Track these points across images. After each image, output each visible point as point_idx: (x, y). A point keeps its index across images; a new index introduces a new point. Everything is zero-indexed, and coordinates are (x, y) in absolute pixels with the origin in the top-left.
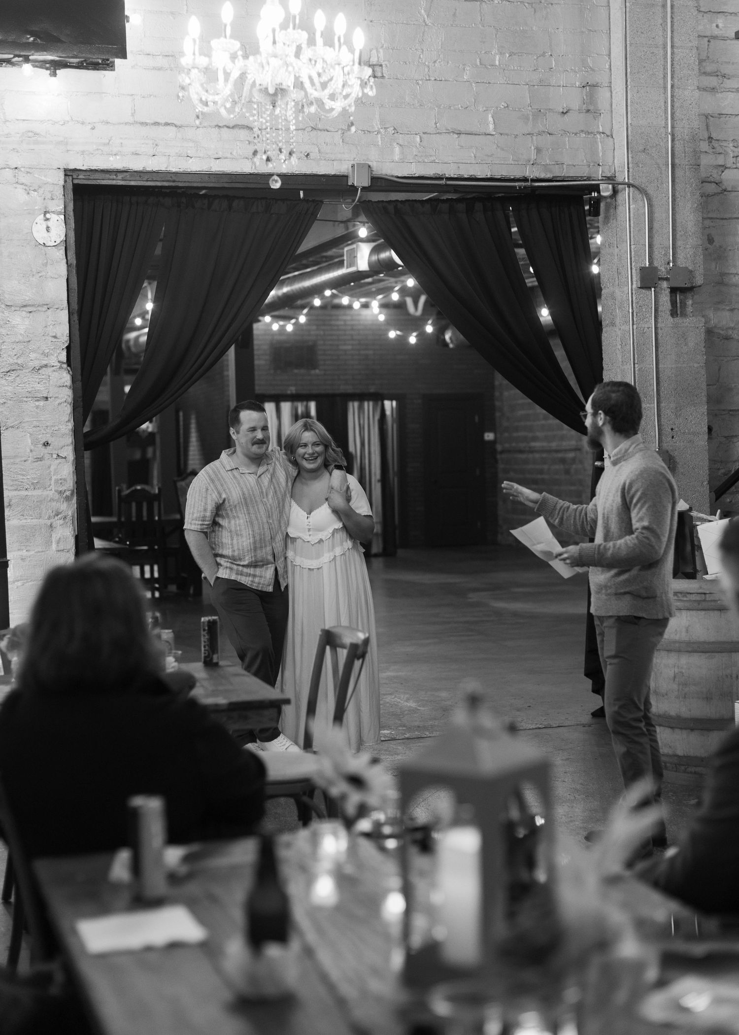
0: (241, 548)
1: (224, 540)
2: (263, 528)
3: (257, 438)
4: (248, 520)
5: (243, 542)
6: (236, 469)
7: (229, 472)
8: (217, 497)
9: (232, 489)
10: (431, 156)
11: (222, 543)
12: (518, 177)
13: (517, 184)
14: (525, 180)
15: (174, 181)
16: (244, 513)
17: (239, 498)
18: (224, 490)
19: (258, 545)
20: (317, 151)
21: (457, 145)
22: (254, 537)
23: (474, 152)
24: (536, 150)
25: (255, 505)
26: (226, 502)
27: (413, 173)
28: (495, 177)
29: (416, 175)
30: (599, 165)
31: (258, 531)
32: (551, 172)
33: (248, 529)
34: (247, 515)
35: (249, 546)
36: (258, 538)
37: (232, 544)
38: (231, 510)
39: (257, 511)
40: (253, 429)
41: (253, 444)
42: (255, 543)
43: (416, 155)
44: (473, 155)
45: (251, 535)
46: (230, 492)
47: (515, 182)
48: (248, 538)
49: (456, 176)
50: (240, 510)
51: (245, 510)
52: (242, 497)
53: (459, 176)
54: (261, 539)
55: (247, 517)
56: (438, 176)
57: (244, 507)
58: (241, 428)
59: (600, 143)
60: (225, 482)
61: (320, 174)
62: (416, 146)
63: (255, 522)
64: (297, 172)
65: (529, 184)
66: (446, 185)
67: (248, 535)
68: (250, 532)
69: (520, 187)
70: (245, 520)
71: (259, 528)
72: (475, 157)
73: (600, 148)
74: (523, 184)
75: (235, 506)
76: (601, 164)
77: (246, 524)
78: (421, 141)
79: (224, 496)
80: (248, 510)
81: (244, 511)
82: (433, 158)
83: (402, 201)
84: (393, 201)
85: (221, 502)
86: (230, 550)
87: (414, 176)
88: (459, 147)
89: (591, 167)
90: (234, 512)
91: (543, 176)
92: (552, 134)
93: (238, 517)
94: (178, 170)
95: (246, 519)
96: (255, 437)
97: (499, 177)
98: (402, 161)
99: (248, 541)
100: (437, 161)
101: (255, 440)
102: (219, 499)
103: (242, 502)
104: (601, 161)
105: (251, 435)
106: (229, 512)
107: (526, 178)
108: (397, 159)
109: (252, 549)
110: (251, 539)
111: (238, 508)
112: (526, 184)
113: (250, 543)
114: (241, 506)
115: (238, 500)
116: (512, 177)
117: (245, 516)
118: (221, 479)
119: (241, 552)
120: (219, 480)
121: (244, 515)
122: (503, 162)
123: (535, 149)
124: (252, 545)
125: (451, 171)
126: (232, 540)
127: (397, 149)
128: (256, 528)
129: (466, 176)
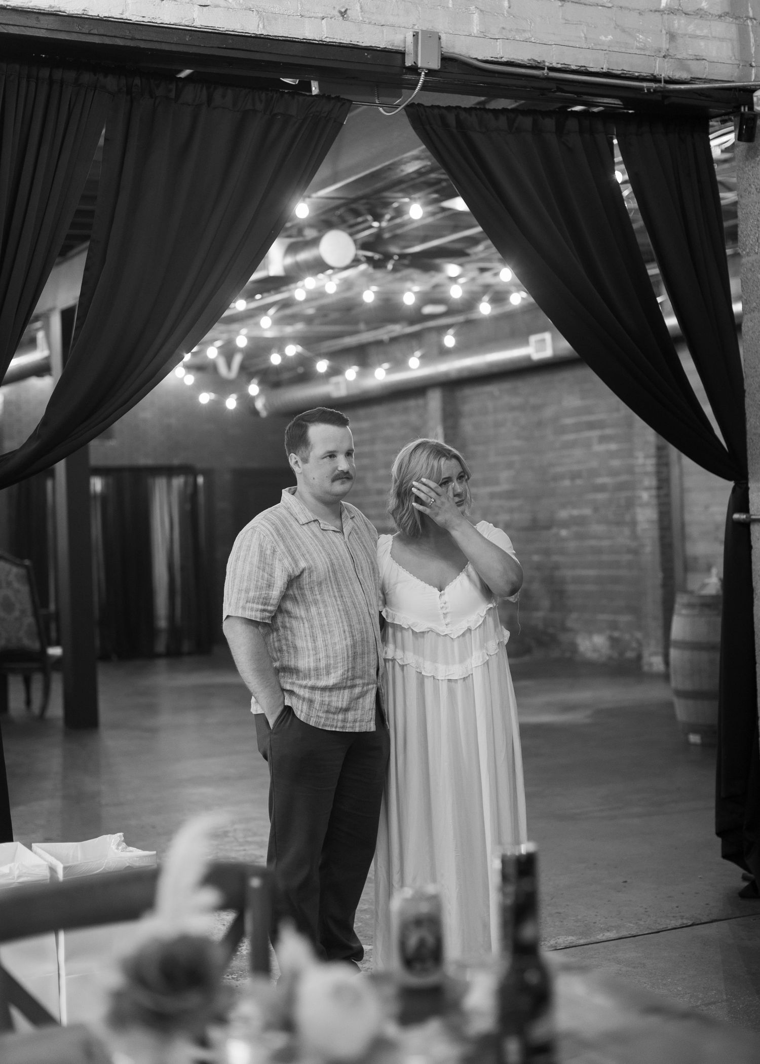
0: (332, 655)
1: (300, 643)
2: (365, 623)
3: (340, 469)
4: (341, 608)
5: (335, 644)
6: (314, 521)
7: (305, 527)
8: (291, 565)
9: (315, 555)
10: (524, 31)
11: (295, 648)
12: (645, 75)
13: (645, 84)
14: (655, 79)
15: (133, 39)
16: (335, 597)
17: (327, 570)
18: (303, 555)
19: (359, 650)
20: (358, 8)
21: (560, 17)
22: (353, 636)
23: (585, 31)
24: (668, 35)
25: (349, 583)
26: (306, 574)
27: (498, 56)
28: (614, 72)
29: (504, 60)
30: (751, 66)
31: (358, 626)
32: (688, 70)
33: (342, 622)
34: (338, 599)
35: (345, 651)
36: (358, 637)
37: (315, 648)
38: (311, 589)
39: (353, 593)
40: (332, 455)
41: (333, 480)
42: (354, 646)
43: (503, 28)
44: (583, 35)
45: (347, 633)
46: (313, 559)
47: (642, 82)
48: (343, 637)
49: (559, 66)
50: (329, 591)
51: (336, 590)
52: (330, 568)
53: (563, 66)
54: (363, 640)
55: (339, 603)
56: (534, 64)
57: (334, 586)
58: (311, 454)
59: (751, 33)
60: (303, 543)
61: (364, 45)
62: (503, 14)
63: (353, 612)
64: (328, 40)
65: (662, 85)
66: (548, 79)
67: (342, 632)
68: (346, 628)
69: (649, 90)
70: (336, 607)
71: (359, 623)
72: (586, 38)
73: (752, 40)
74: (653, 85)
75: (320, 584)
76: (753, 64)
77: (338, 613)
78: (509, 7)
79: (303, 564)
80: (340, 590)
81: (334, 592)
82: (527, 35)
83: (465, 109)
84: (452, 107)
85: (297, 573)
86: (312, 659)
87: (500, 60)
88: (564, 22)
89: (741, 67)
90: (317, 593)
91: (678, 75)
92: (688, 14)
93: (324, 602)
94: (141, 19)
95: (338, 605)
96: (336, 468)
97: (619, 72)
98: (483, 35)
99: (344, 642)
100: (533, 39)
101: (337, 472)
102: (295, 569)
103: (330, 577)
104: (754, 60)
105: (327, 465)
106: (308, 593)
107: (655, 76)
108: (475, 31)
109: (350, 655)
110: (349, 639)
111: (324, 586)
112: (657, 85)
113: (347, 646)
114: (329, 584)
115: (325, 574)
116: (637, 74)
117: (336, 601)
118: (296, 537)
119: (332, 662)
120: (292, 538)
121: (333, 599)
122: (623, 50)
123: (667, 33)
124: (350, 650)
125: (553, 58)
126: (314, 641)
127: (476, 17)
128: (355, 620)
129: (573, 67)
